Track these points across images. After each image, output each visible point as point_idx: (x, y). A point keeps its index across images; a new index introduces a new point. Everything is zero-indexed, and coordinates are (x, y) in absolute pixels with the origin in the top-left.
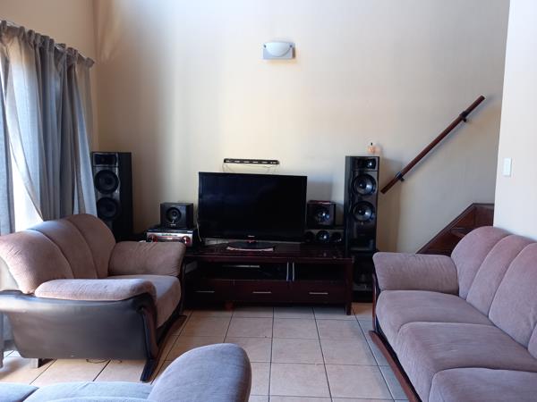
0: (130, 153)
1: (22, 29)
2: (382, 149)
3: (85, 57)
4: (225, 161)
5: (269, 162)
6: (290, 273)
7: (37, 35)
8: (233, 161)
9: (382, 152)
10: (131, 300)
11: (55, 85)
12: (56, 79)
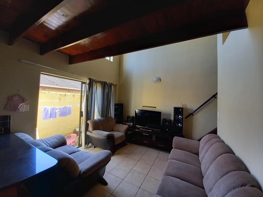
0: (123, 104)
1: (101, 81)
2: (186, 105)
3: (115, 84)
4: (143, 106)
5: (154, 107)
6: (154, 138)
7: (103, 82)
8: (145, 107)
9: (186, 106)
10: (107, 137)
11: (107, 91)
12: (107, 89)
